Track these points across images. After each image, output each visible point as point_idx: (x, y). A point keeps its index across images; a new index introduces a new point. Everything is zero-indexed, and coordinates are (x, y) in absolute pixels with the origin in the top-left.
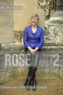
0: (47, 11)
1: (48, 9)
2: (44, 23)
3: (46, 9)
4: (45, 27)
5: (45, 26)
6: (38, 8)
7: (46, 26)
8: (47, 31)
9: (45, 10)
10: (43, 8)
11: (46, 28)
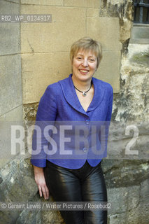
0: (126, 26)
1: (129, 19)
2: (119, 65)
3: (125, 20)
4: (121, 80)
5: (120, 74)
6: (101, 14)
7: (125, 77)
8: (125, 92)
9: (122, 23)
10: (117, 15)
11: (123, 83)
